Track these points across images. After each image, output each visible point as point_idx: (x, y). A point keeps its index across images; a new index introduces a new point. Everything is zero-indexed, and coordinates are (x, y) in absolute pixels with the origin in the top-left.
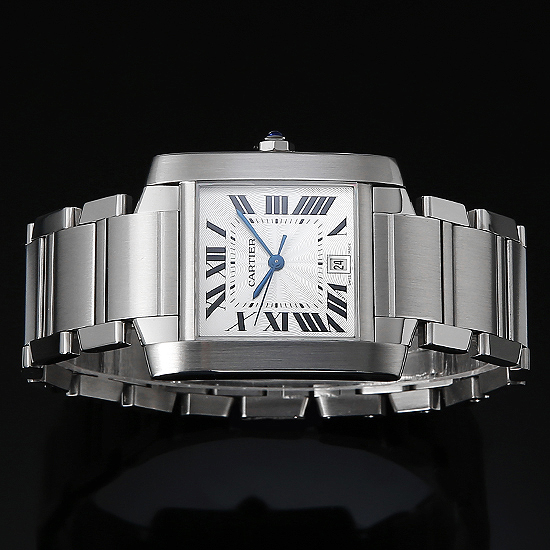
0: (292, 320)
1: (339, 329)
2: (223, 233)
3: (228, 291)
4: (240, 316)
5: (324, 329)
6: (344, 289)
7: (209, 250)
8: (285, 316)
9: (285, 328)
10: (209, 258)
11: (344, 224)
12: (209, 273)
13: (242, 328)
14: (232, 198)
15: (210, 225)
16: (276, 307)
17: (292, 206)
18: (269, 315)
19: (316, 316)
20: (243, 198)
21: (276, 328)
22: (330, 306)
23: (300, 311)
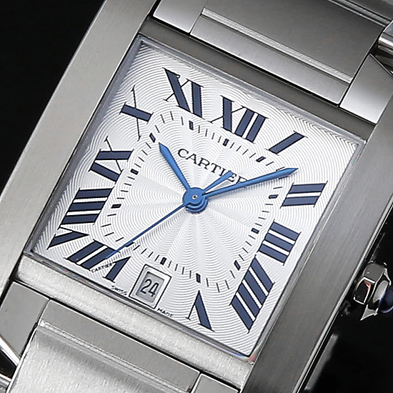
0: (104, 183)
1: (57, 241)
2: (277, 149)
3: (189, 116)
4: (146, 117)
5: (67, 220)
6: (111, 276)
7: (261, 119)
8: (114, 177)
9: (96, 168)
10: (249, 113)
11: (205, 322)
12: (227, 104)
13: (127, 110)
14: (320, 187)
15: (296, 137)
16: (133, 171)
17: (266, 262)
18: (125, 155)
19: (93, 219)
20: (313, 201)
21: (103, 155)
22: (96, 245)
23: (111, 200)
